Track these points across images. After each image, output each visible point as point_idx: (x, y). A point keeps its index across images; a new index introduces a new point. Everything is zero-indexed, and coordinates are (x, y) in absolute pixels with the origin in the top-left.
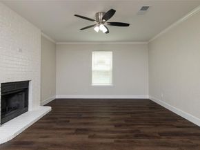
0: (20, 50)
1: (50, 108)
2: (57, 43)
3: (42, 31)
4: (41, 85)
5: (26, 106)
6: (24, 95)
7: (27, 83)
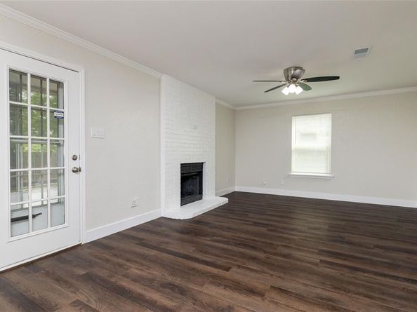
0: (195, 128)
1: (227, 199)
2: (237, 109)
3: (216, 98)
4: (216, 169)
5: (201, 193)
6: (198, 180)
7: (201, 165)
